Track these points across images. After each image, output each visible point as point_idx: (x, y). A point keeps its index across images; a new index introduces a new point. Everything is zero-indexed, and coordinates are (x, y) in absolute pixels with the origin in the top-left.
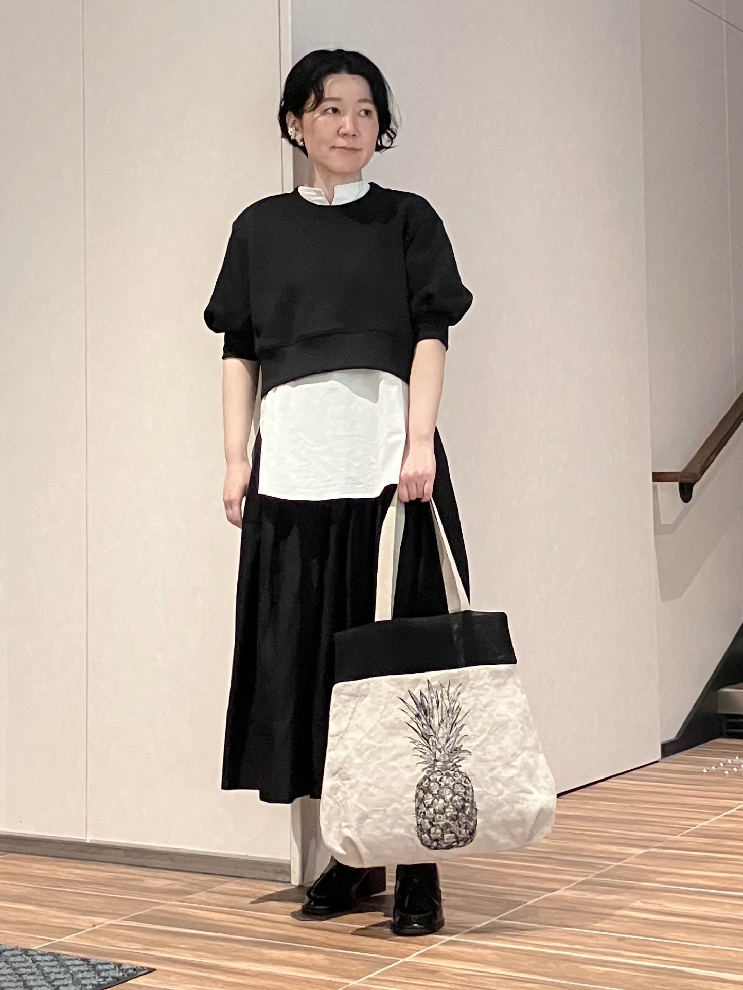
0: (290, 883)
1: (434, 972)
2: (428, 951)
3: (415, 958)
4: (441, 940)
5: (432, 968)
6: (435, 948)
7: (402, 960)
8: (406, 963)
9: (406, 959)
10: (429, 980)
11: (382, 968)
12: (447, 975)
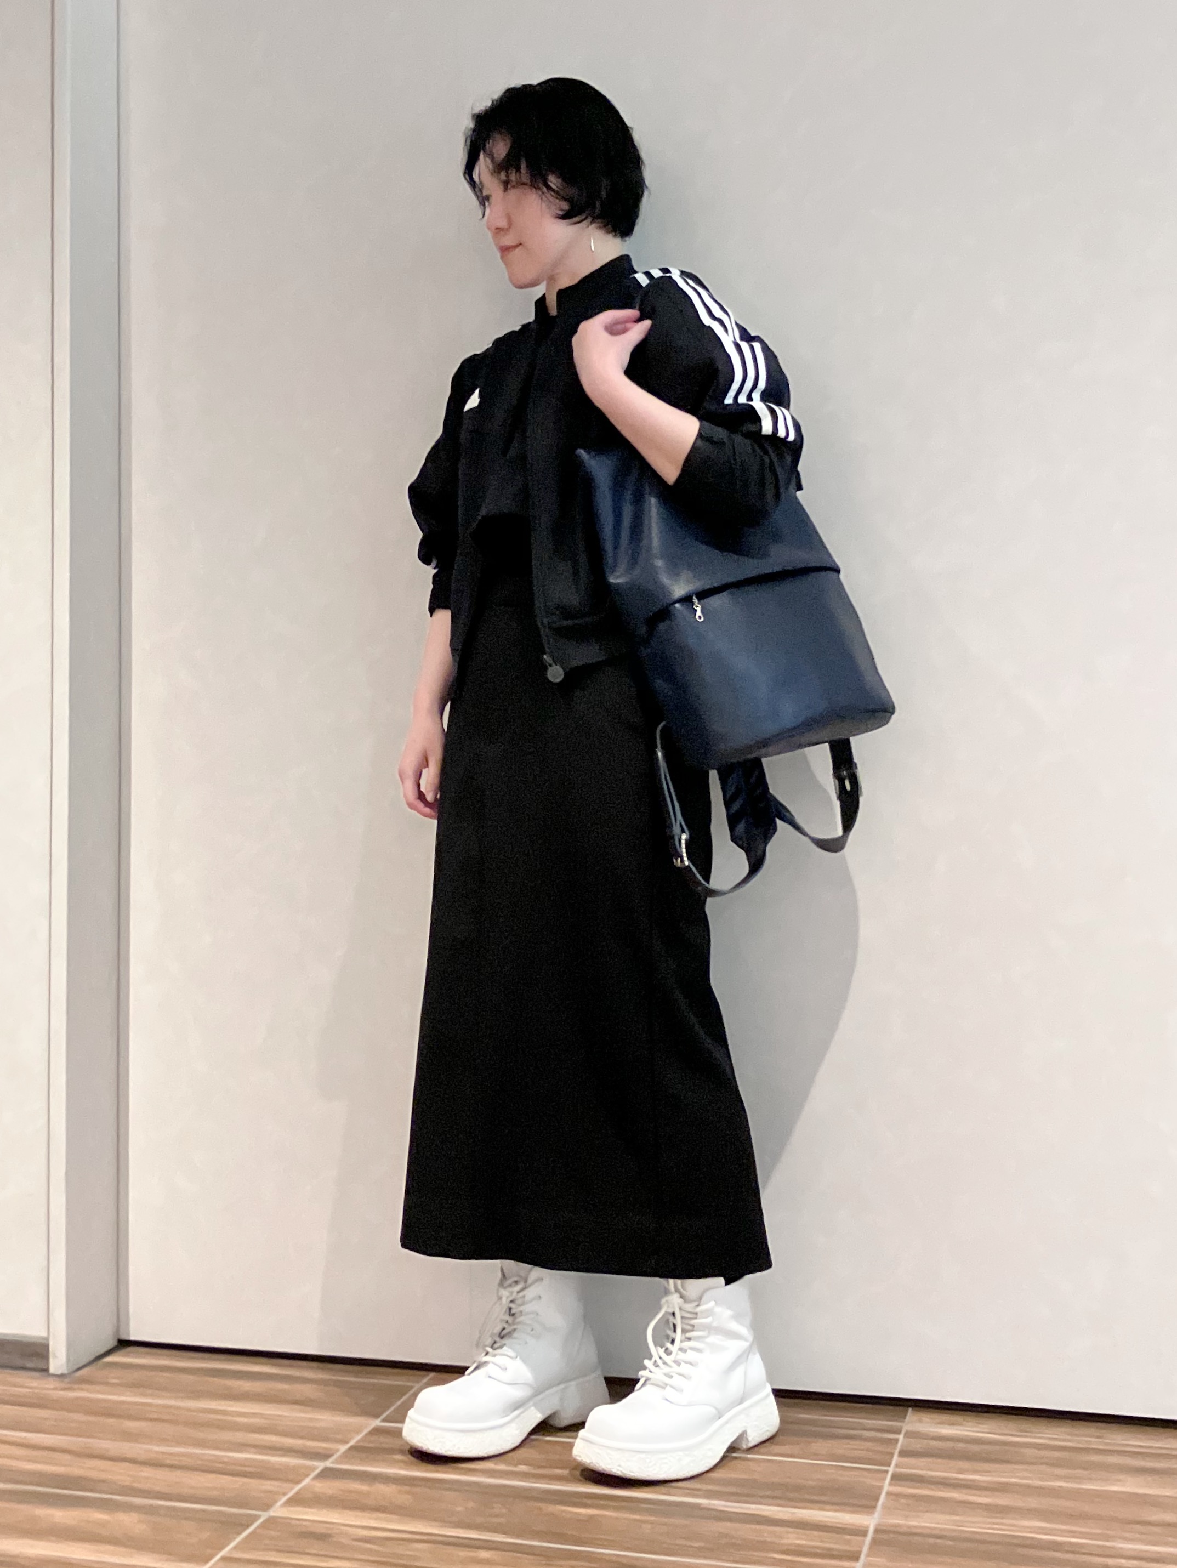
0: (46, 1370)
1: (323, 1537)
2: (297, 1493)
3: (285, 1510)
4: (314, 1468)
5: (320, 1529)
6: (305, 1485)
7: (264, 1516)
8: (271, 1521)
9: (272, 1513)
10: (322, 1556)
11: (239, 1533)
12: (344, 1541)
